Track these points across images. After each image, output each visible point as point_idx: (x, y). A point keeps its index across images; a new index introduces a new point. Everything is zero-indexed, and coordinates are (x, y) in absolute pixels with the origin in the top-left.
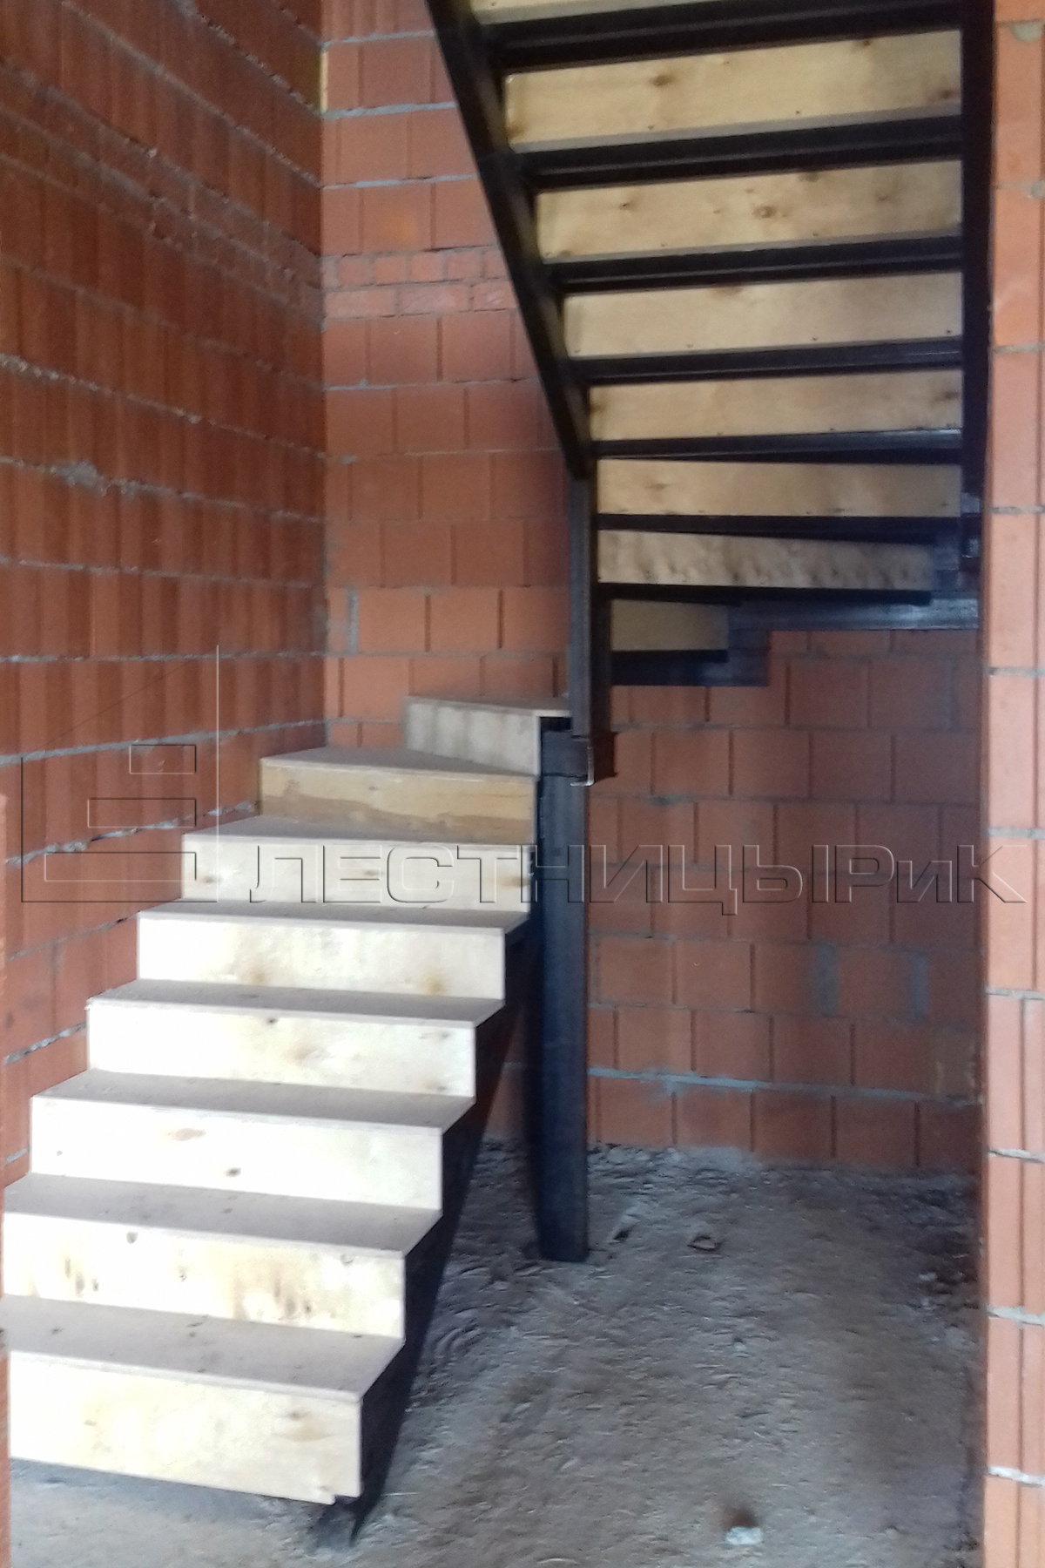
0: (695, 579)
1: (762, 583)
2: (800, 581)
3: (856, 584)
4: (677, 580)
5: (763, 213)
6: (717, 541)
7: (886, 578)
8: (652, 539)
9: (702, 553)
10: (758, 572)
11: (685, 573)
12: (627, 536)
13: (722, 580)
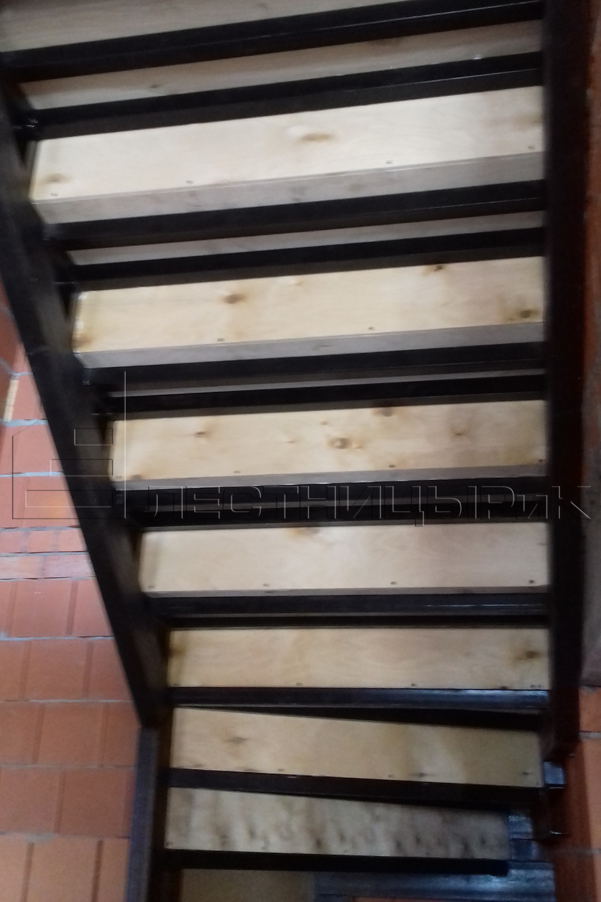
0: (277, 846)
1: (345, 851)
2: (384, 849)
3: (438, 853)
4: (257, 847)
5: (338, 444)
6: (300, 802)
7: (466, 847)
8: (231, 800)
9: (283, 815)
10: (342, 838)
11: (265, 839)
12: (203, 795)
13: (304, 847)
